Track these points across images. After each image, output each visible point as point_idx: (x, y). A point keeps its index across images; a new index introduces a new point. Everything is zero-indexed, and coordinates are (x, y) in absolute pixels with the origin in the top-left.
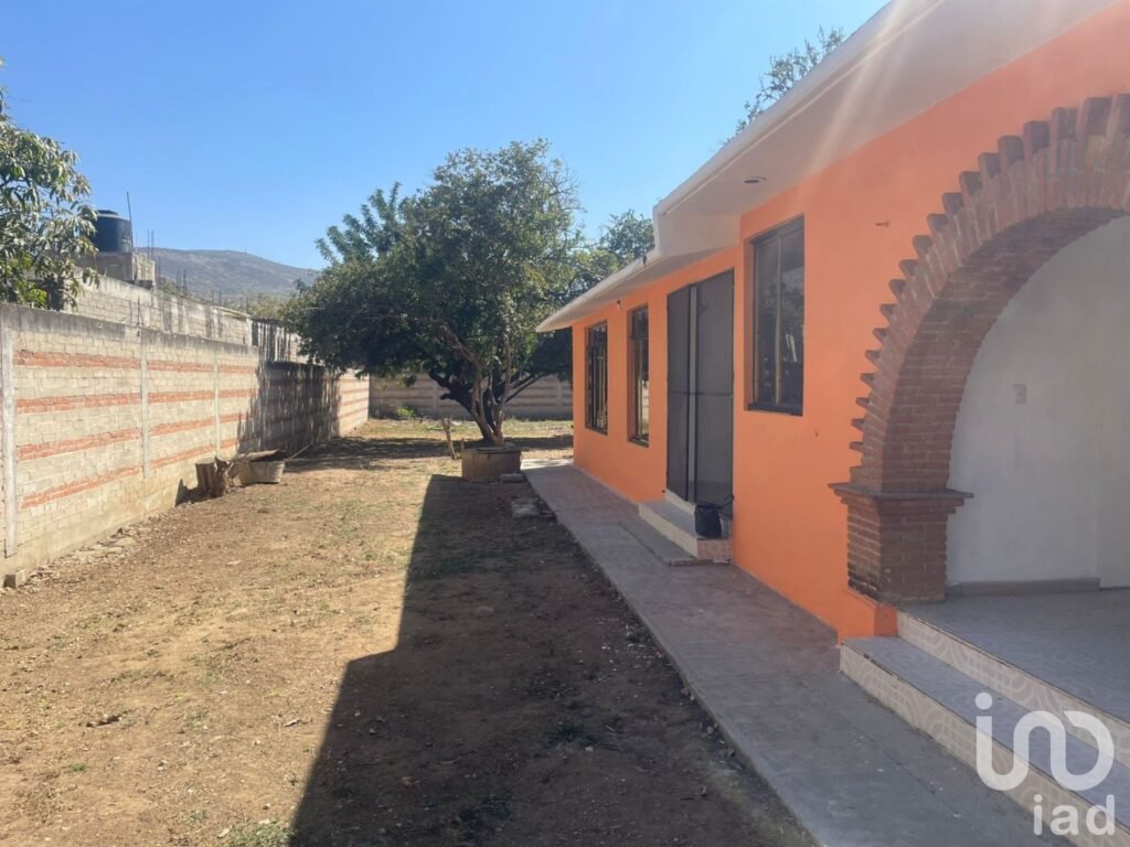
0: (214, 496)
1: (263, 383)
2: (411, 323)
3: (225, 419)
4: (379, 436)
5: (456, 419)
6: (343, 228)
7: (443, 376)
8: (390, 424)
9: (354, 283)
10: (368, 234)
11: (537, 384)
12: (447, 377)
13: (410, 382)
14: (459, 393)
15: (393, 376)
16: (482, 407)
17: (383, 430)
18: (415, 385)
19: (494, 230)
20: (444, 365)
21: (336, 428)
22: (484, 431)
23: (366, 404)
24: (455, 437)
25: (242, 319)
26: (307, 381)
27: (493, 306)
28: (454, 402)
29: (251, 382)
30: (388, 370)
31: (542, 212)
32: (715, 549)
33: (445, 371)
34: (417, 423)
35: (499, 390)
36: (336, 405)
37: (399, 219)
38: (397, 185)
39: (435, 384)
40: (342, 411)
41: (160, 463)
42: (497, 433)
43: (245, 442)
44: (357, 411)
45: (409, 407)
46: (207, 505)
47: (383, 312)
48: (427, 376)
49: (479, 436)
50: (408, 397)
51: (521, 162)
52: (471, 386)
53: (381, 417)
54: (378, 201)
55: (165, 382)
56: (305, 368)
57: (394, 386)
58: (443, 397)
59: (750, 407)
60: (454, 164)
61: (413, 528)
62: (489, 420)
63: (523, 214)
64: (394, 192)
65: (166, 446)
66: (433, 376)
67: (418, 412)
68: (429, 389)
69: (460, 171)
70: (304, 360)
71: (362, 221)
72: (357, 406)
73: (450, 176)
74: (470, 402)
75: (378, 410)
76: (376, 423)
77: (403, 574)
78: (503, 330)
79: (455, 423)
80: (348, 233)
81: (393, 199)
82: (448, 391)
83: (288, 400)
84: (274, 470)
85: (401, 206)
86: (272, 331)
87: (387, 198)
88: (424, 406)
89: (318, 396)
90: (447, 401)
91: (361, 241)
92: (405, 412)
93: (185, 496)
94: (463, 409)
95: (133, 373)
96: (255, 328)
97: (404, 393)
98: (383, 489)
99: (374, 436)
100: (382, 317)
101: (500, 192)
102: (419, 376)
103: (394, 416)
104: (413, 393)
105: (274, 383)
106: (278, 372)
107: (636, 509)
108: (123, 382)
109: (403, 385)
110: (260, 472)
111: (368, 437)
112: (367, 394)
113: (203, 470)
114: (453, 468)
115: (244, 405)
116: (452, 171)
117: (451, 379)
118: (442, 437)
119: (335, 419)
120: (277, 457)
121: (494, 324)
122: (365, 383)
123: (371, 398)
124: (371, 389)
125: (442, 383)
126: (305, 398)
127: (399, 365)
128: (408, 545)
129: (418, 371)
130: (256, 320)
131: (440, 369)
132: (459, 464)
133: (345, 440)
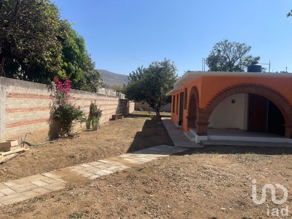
0: (114, 120)
1: (119, 103)
2: (144, 93)
3: (115, 109)
4: (137, 114)
5: (152, 111)
6: (132, 74)
7: (149, 102)
8: (139, 112)
9: (134, 85)
10: (137, 75)
11: (168, 104)
12: (150, 103)
13: (143, 103)
14: (152, 106)
15: (140, 102)
16: (156, 109)
17: (137, 113)
18: (144, 104)
19: (159, 76)
20: (150, 100)
21: (129, 112)
22: (157, 114)
23: (134, 107)
24: (151, 115)
25: (115, 91)
26: (125, 103)
27: (159, 90)
28: (152, 108)
29: (117, 103)
30: (139, 101)
31: (169, 73)
32: (180, 126)
33: (150, 101)
34: (144, 112)
35: (159, 106)
36: (129, 107)
37: (142, 72)
38: (142, 66)
39: (148, 104)
40: (130, 108)
41: (108, 114)
42: (159, 114)
43: (117, 112)
44: (132, 109)
45: (143, 109)
46: (113, 121)
47: (139, 91)
48: (146, 102)
49: (156, 115)
50: (143, 106)
51: (165, 64)
52: (154, 105)
53: (137, 110)
54: (139, 69)
55: (109, 103)
56: (125, 100)
57: (140, 104)
58: (149, 106)
59: (184, 109)
60: (153, 64)
61: (143, 125)
62: (158, 111)
63: (165, 73)
64: (142, 67)
65: (109, 112)
66: (148, 102)
67: (144, 110)
68: (147, 105)
69: (154, 65)
70: (125, 99)
71: (136, 73)
72: (132, 108)
73: (152, 66)
74: (154, 107)
75: (136, 109)
76: (136, 111)
77: (142, 128)
78: (161, 94)
79: (152, 112)
80: (133, 75)
81: (142, 68)
82: (150, 105)
83: (122, 106)
84: (122, 117)
85: (143, 70)
86: (119, 93)
87: (141, 68)
88: (146, 108)
89: (126, 105)
90: (150, 107)
91: (135, 76)
92: (142, 109)
93: (110, 120)
94: (153, 109)
95: (106, 101)
96: (116, 93)
97: (142, 105)
98: (139, 121)
99: (136, 114)
100: (139, 92)
101: (161, 69)
102: (145, 102)
103: (139, 110)
104: (143, 105)
105: (121, 103)
106: (121, 101)
107: (174, 124)
108: (106, 103)
109: (142, 104)
110: (120, 117)
111: (135, 114)
112: (134, 105)
113: (113, 116)
114: (150, 119)
115: (116, 107)
116: (153, 65)
117: (151, 103)
118: (149, 114)
119: (129, 110)
120: (123, 115)
121: (159, 93)
122: (134, 103)
123: (135, 106)
124: (135, 104)
125: (149, 104)
126: (124, 106)
127: (141, 100)
128: (143, 126)
129: (145, 101)
130: (116, 91)
131: (149, 101)
132: (151, 118)
133: (130, 114)
